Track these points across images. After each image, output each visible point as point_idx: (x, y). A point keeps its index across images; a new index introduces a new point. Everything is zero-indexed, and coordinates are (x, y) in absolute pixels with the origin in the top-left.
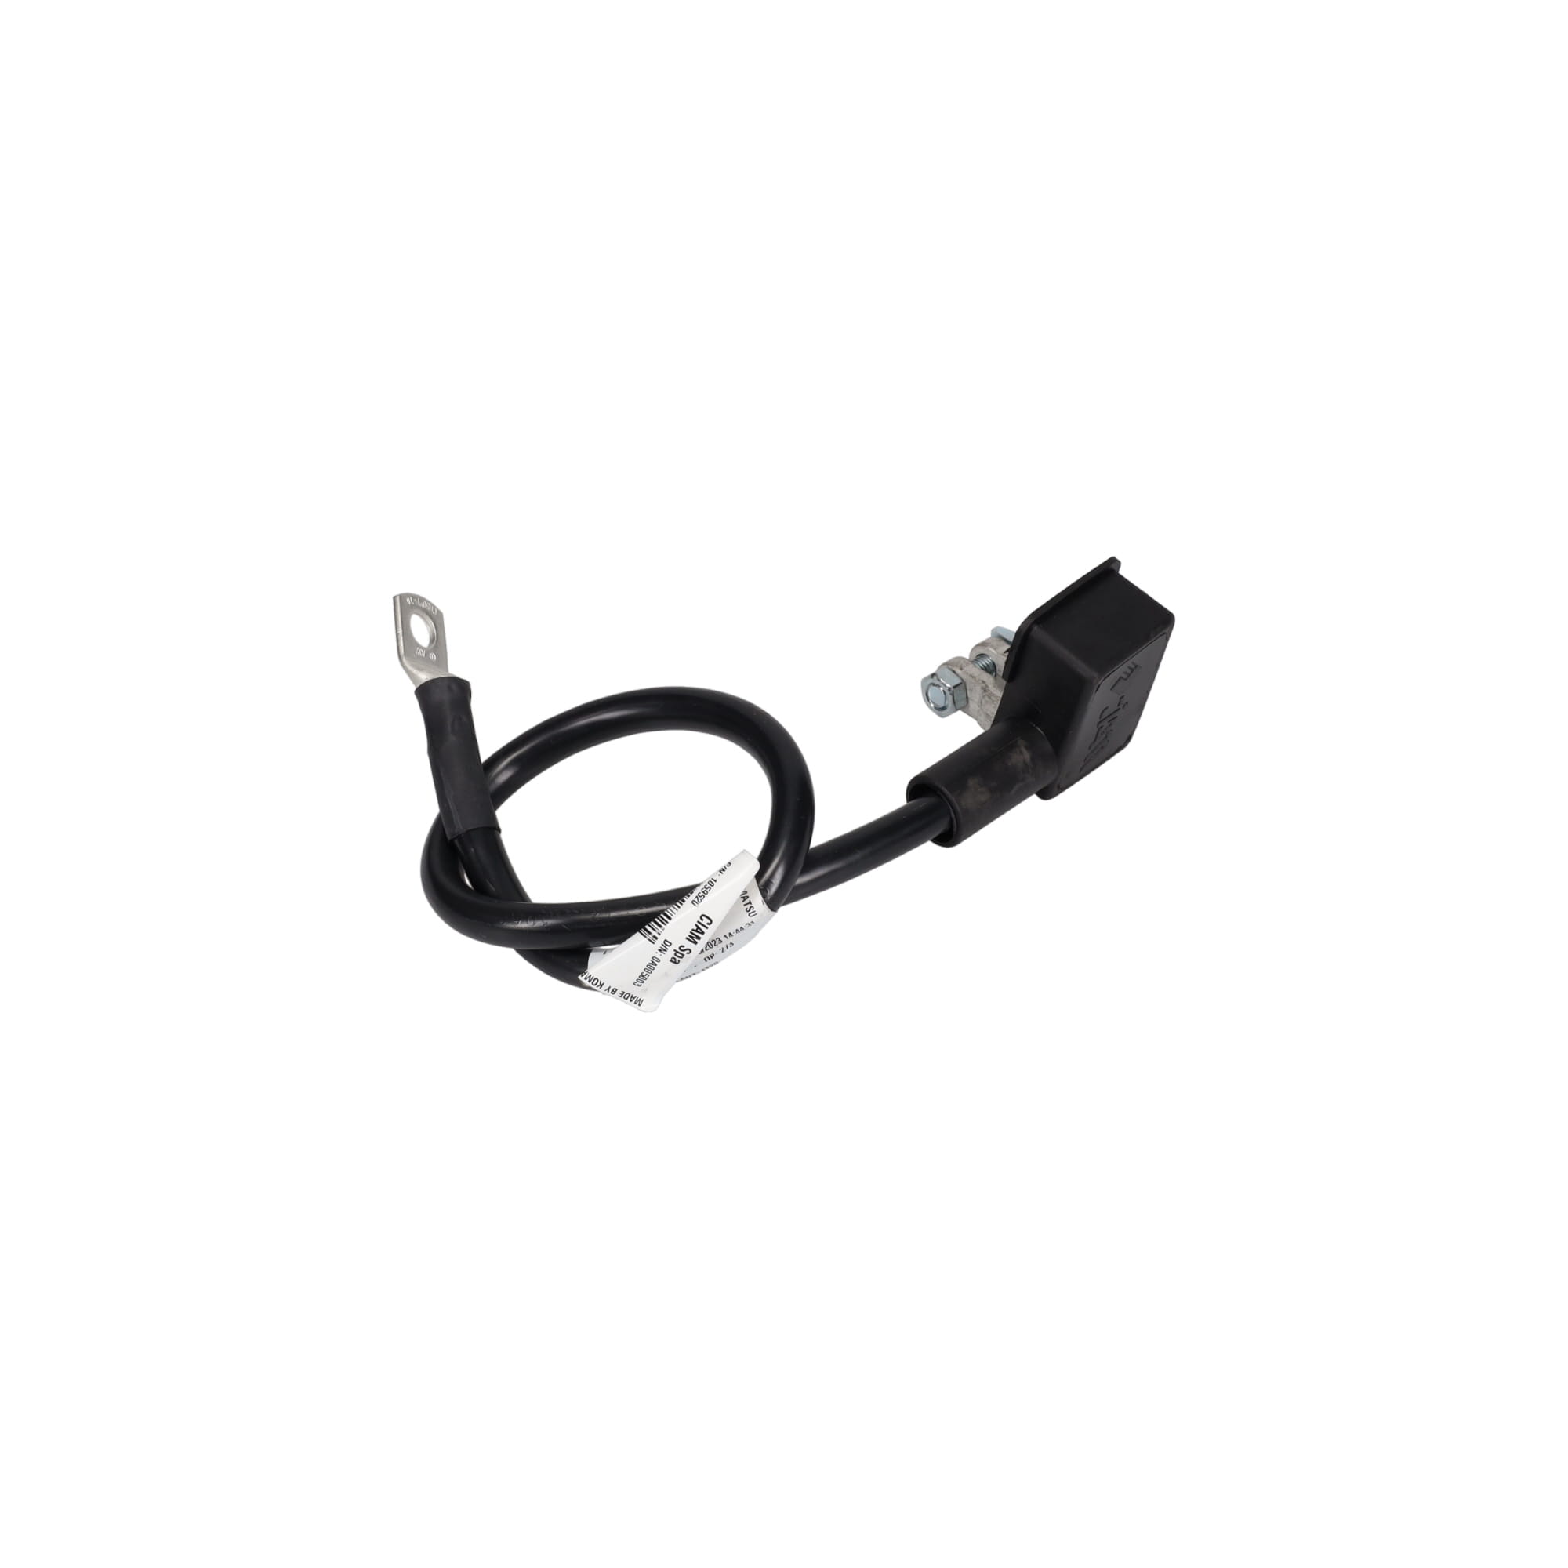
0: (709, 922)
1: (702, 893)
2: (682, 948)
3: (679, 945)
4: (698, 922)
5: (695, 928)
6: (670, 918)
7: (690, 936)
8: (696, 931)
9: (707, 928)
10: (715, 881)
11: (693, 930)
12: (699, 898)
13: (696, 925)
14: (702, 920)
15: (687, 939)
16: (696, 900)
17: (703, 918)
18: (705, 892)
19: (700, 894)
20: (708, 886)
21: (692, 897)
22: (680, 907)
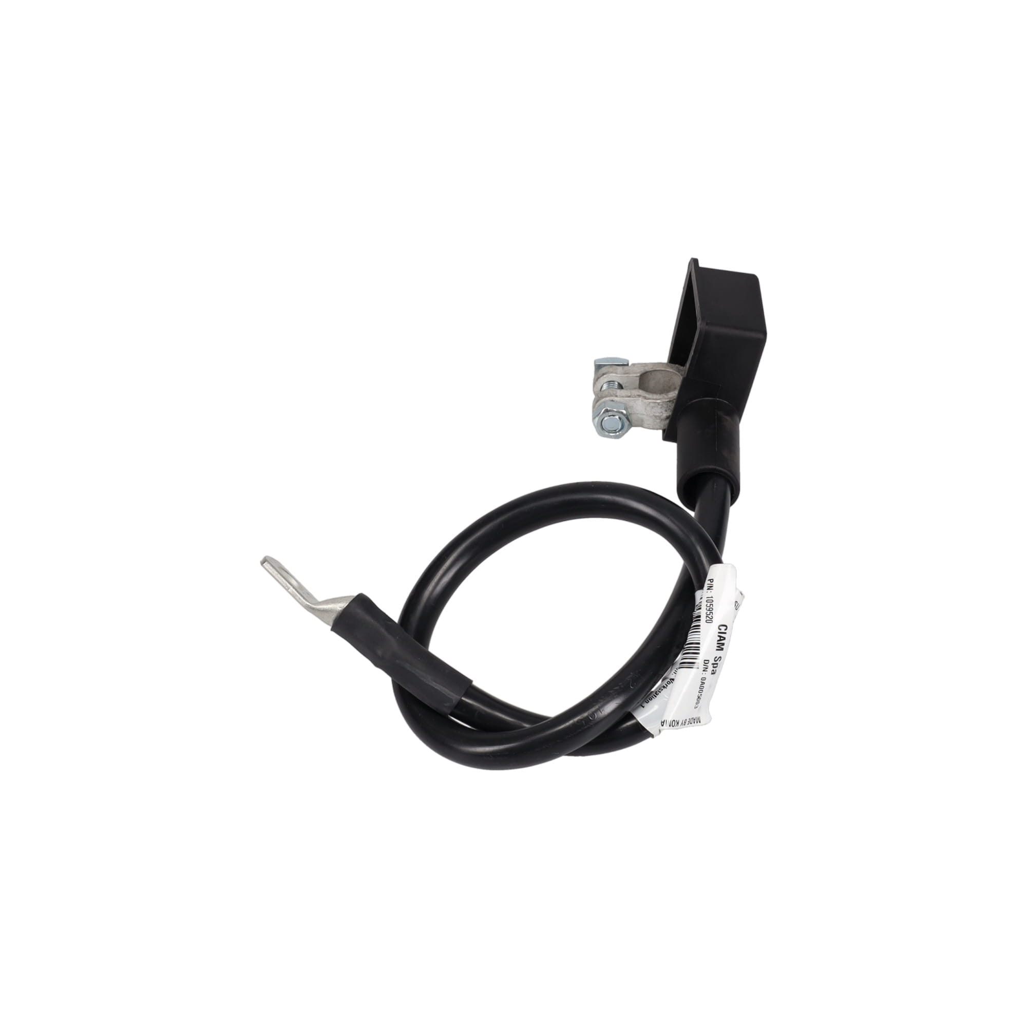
0: (725, 628)
1: (709, 612)
2: (716, 659)
3: (714, 658)
4: (719, 633)
5: (719, 638)
6: (699, 644)
7: (718, 647)
8: (720, 640)
9: (725, 633)
10: (712, 597)
11: (718, 641)
12: (710, 616)
13: (719, 636)
14: (720, 629)
15: (717, 650)
16: (708, 619)
17: (721, 628)
18: (710, 610)
19: (708, 613)
20: (709, 604)
21: (703, 618)
22: (699, 632)
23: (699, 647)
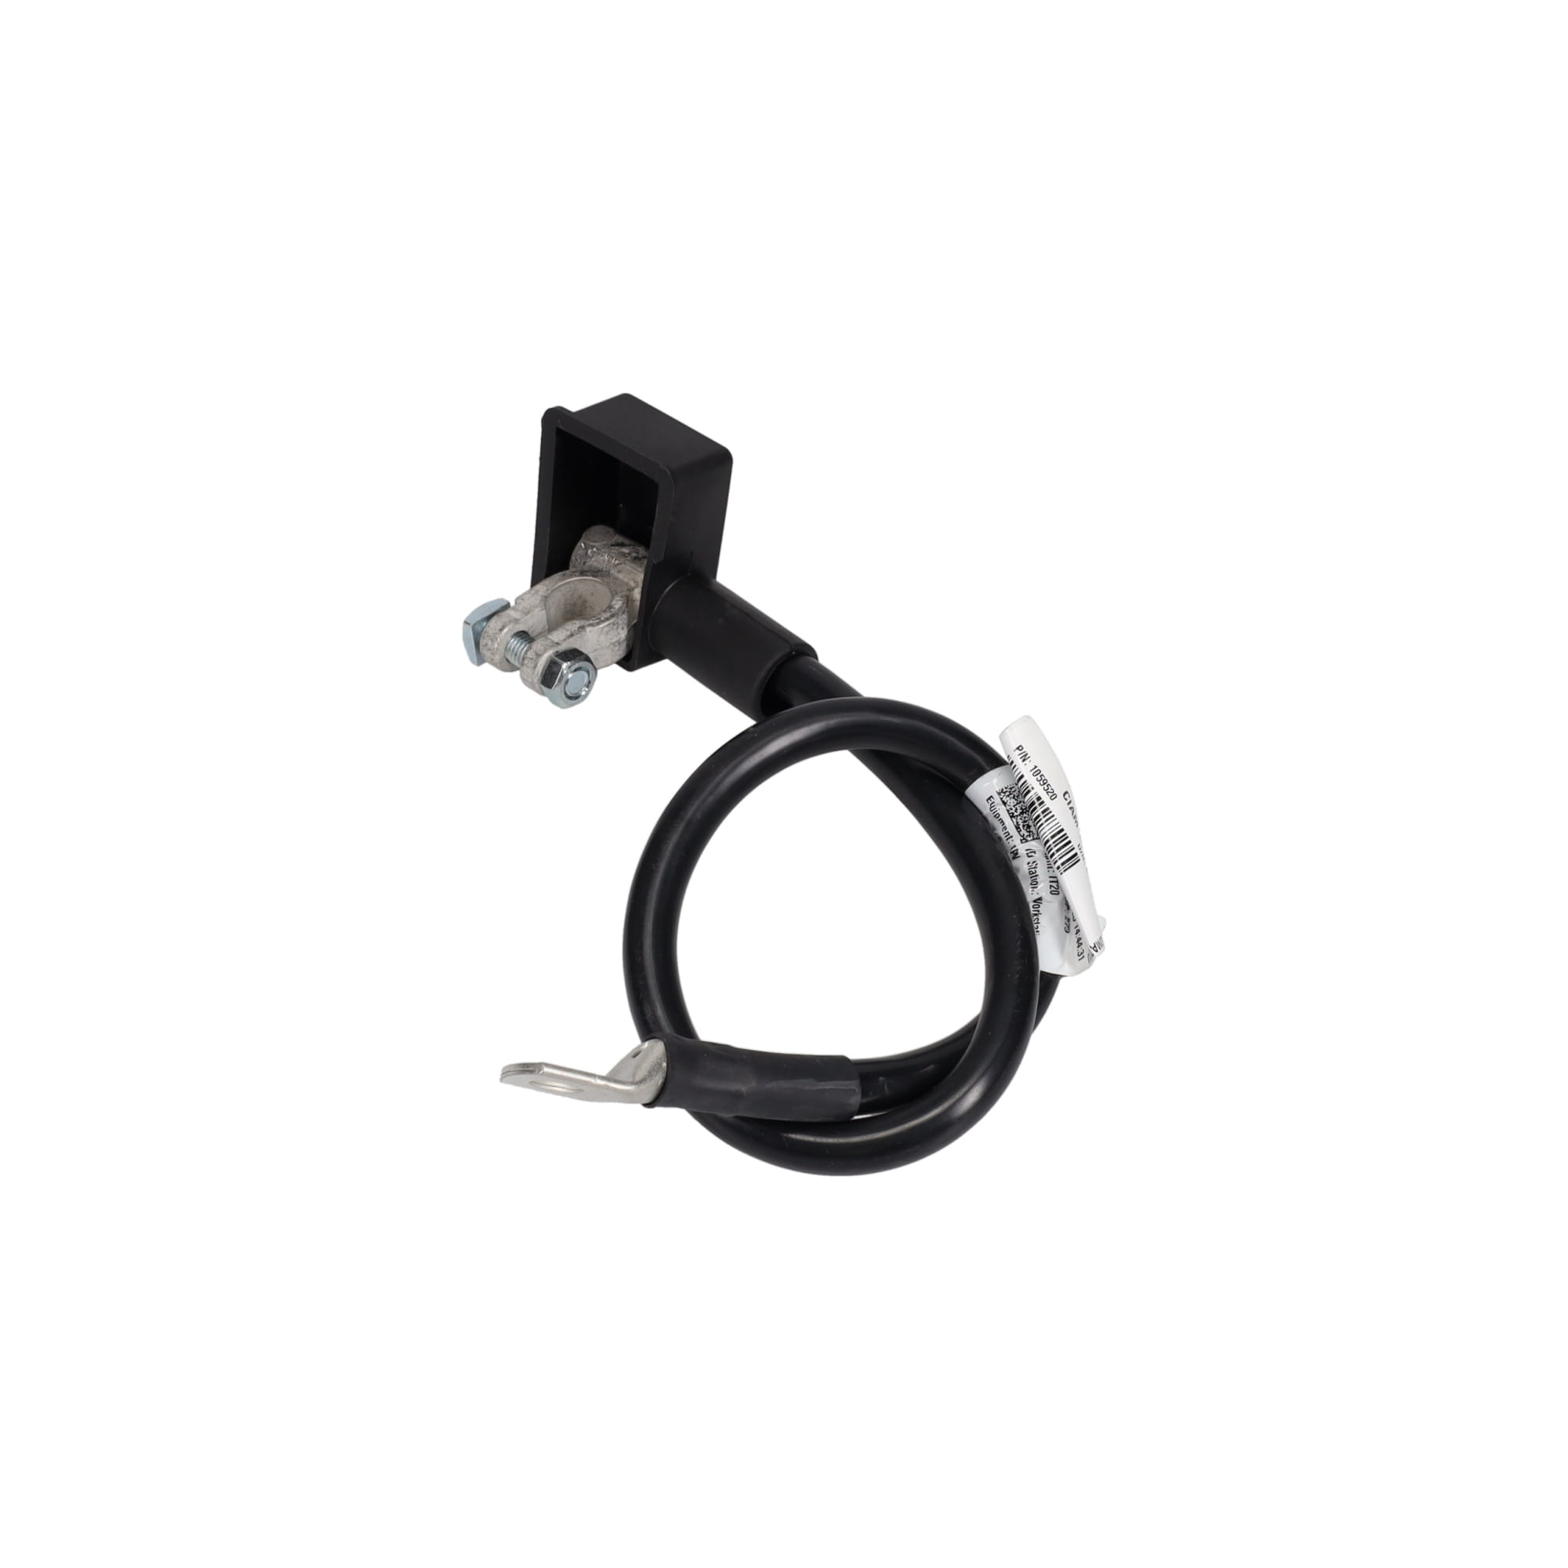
1: (1045, 786)
6: (1062, 830)
10: (1036, 767)
12: (1049, 790)
16: (1050, 795)
17: (1065, 797)
18: (1044, 782)
19: (1046, 788)
20: (1038, 776)
21: (1045, 797)
22: (1053, 816)
23: (1065, 834)
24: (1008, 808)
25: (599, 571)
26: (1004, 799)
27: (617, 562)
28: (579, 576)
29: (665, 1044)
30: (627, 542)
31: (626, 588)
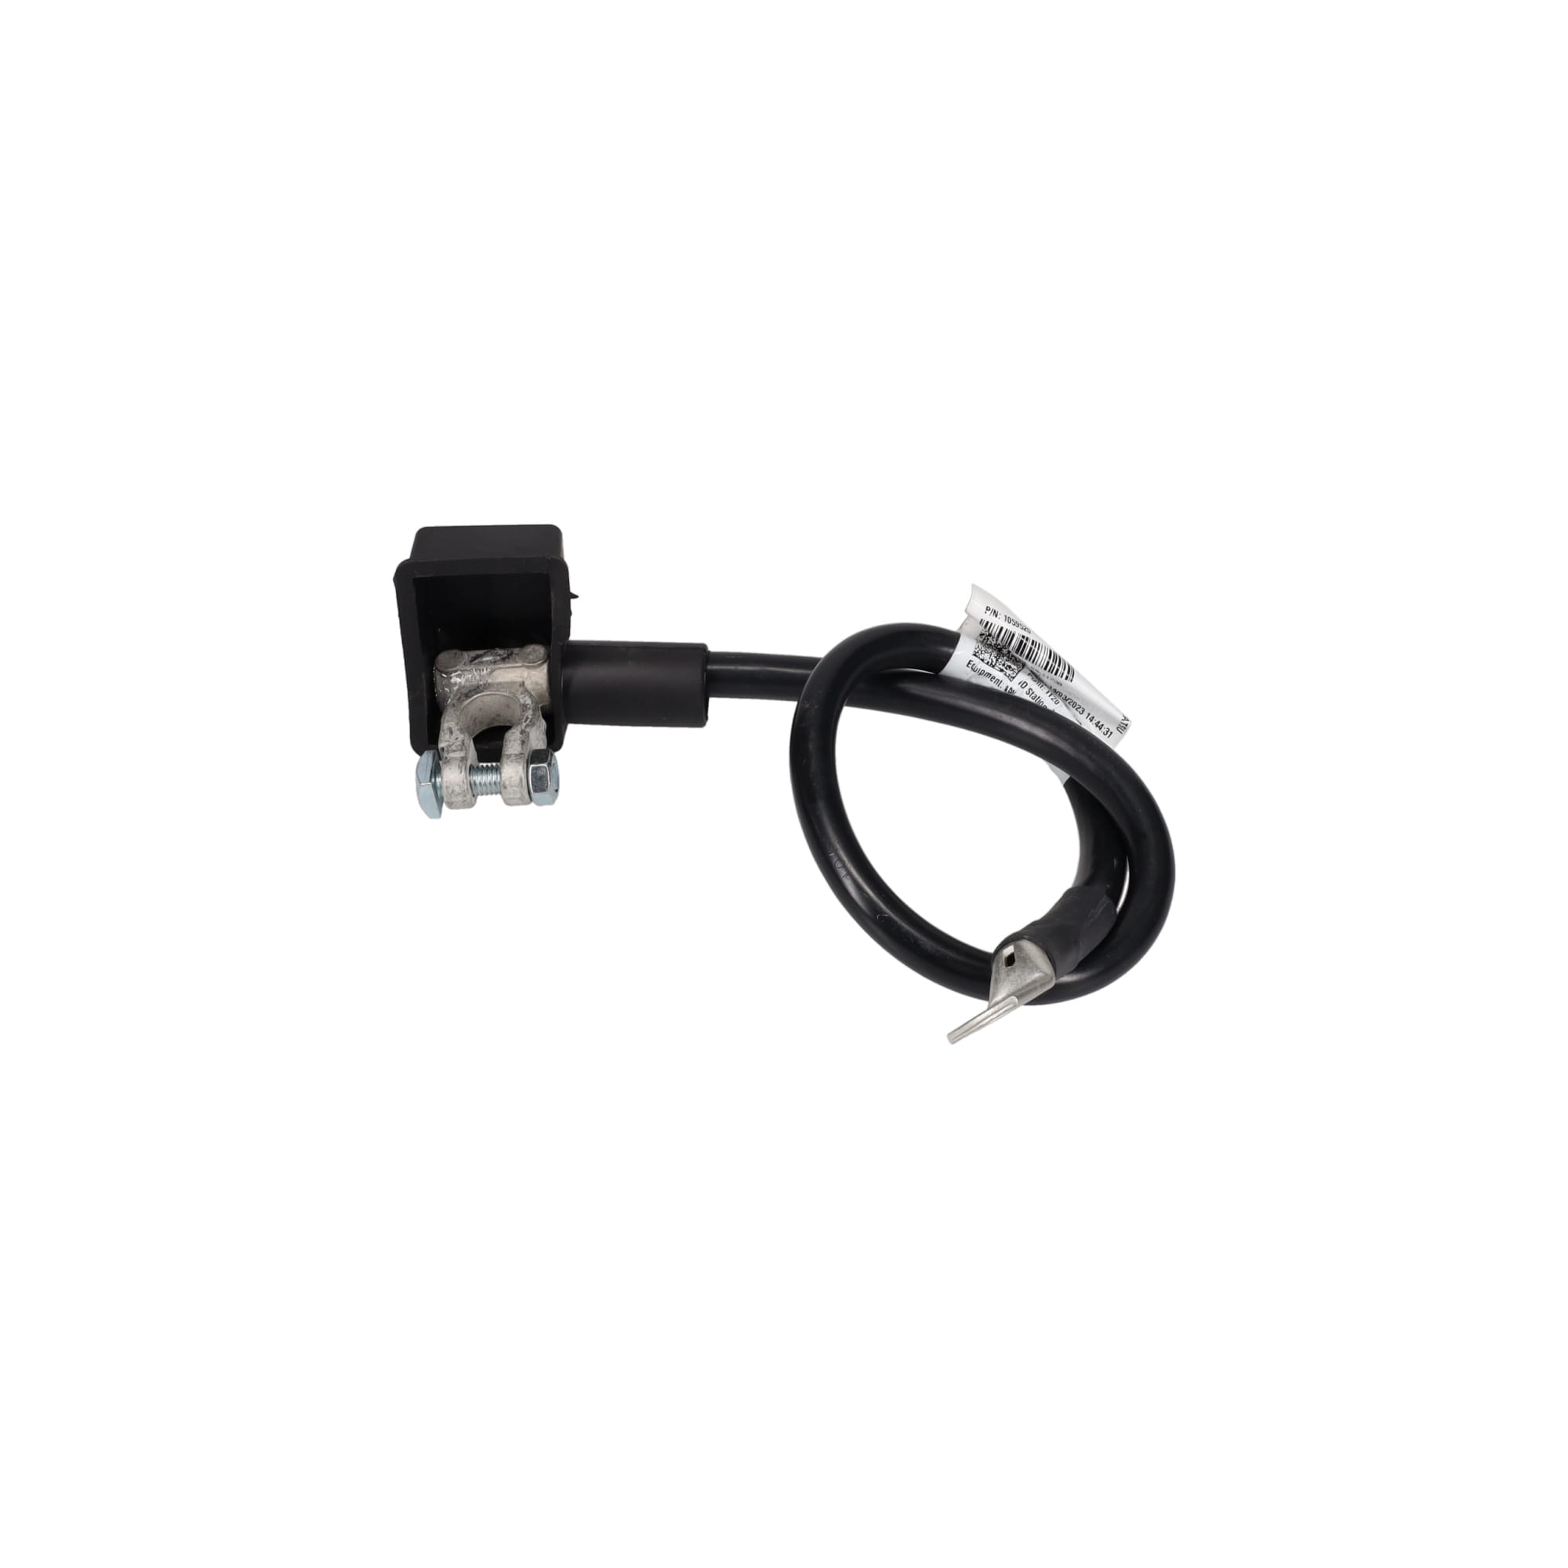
24: (986, 662)
25: (478, 687)
26: (981, 657)
27: (489, 670)
28: (467, 700)
29: (1029, 940)
30: (481, 652)
31: (517, 686)
